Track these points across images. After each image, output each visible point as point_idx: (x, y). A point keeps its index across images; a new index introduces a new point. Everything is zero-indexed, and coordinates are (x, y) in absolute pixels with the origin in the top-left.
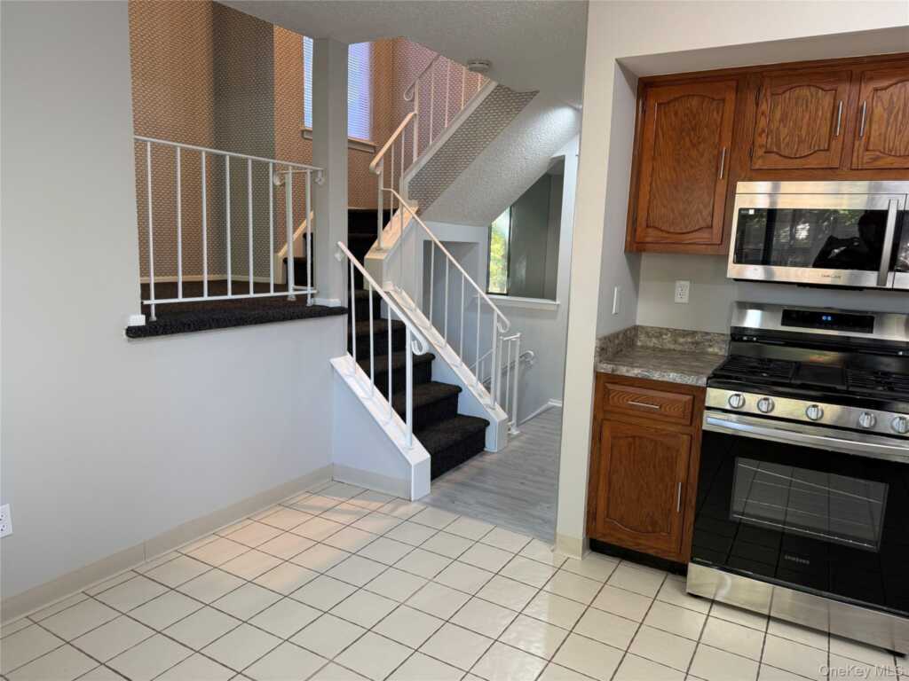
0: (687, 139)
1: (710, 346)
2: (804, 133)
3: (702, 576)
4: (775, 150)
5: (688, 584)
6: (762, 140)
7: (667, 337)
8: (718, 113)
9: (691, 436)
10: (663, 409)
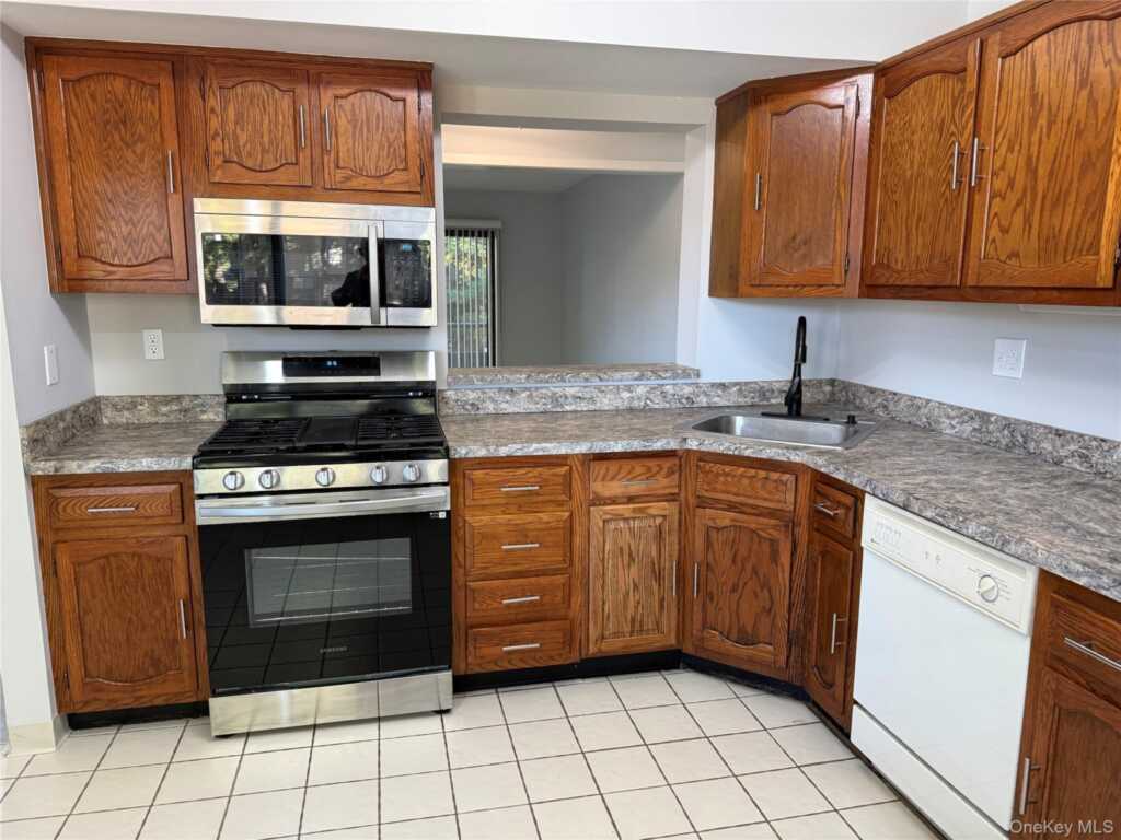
0: (117, 137)
1: (203, 412)
2: (266, 139)
3: (229, 709)
4: (236, 159)
5: (213, 725)
6: (216, 146)
7: (144, 408)
8: (153, 102)
9: (186, 537)
10: (141, 509)
